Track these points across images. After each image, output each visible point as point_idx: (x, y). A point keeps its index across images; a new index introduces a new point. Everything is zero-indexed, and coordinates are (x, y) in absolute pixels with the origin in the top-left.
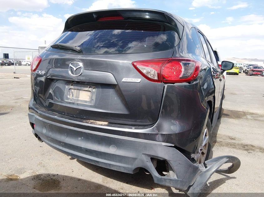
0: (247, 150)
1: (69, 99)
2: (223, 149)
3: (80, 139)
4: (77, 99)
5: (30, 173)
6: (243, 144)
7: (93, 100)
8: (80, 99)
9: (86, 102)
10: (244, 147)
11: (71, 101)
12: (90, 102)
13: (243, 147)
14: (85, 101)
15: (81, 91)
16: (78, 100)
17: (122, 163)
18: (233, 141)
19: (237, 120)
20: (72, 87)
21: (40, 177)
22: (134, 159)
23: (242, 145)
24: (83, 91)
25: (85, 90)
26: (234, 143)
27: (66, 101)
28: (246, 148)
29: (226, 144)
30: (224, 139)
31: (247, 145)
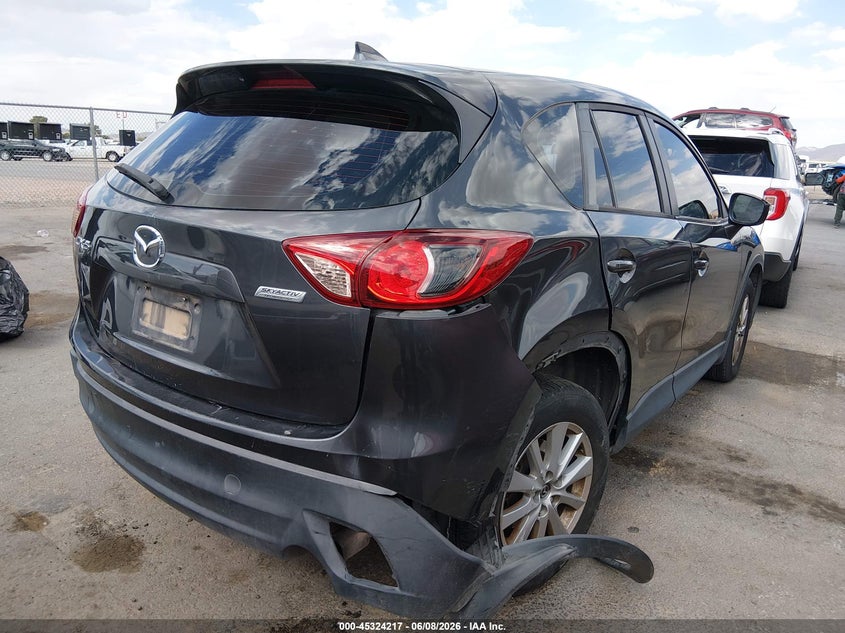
0: (766, 503)
1: (142, 327)
2: (685, 492)
3: (157, 444)
4: (157, 329)
5: (77, 513)
6: (766, 479)
7: (193, 338)
8: (165, 331)
9: (177, 341)
10: (762, 492)
11: (146, 336)
12: (187, 343)
13: (757, 489)
14: (175, 338)
15: (168, 310)
16: (160, 334)
17: (254, 528)
18: (735, 467)
19: (790, 392)
20: (148, 294)
21: (101, 526)
22: (285, 521)
23: (757, 483)
24: (173, 311)
25: (176, 308)
26: (735, 474)
27: (136, 332)
28: (767, 496)
29: (703, 474)
30: (706, 458)
31: (774, 487)
